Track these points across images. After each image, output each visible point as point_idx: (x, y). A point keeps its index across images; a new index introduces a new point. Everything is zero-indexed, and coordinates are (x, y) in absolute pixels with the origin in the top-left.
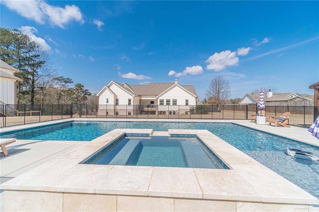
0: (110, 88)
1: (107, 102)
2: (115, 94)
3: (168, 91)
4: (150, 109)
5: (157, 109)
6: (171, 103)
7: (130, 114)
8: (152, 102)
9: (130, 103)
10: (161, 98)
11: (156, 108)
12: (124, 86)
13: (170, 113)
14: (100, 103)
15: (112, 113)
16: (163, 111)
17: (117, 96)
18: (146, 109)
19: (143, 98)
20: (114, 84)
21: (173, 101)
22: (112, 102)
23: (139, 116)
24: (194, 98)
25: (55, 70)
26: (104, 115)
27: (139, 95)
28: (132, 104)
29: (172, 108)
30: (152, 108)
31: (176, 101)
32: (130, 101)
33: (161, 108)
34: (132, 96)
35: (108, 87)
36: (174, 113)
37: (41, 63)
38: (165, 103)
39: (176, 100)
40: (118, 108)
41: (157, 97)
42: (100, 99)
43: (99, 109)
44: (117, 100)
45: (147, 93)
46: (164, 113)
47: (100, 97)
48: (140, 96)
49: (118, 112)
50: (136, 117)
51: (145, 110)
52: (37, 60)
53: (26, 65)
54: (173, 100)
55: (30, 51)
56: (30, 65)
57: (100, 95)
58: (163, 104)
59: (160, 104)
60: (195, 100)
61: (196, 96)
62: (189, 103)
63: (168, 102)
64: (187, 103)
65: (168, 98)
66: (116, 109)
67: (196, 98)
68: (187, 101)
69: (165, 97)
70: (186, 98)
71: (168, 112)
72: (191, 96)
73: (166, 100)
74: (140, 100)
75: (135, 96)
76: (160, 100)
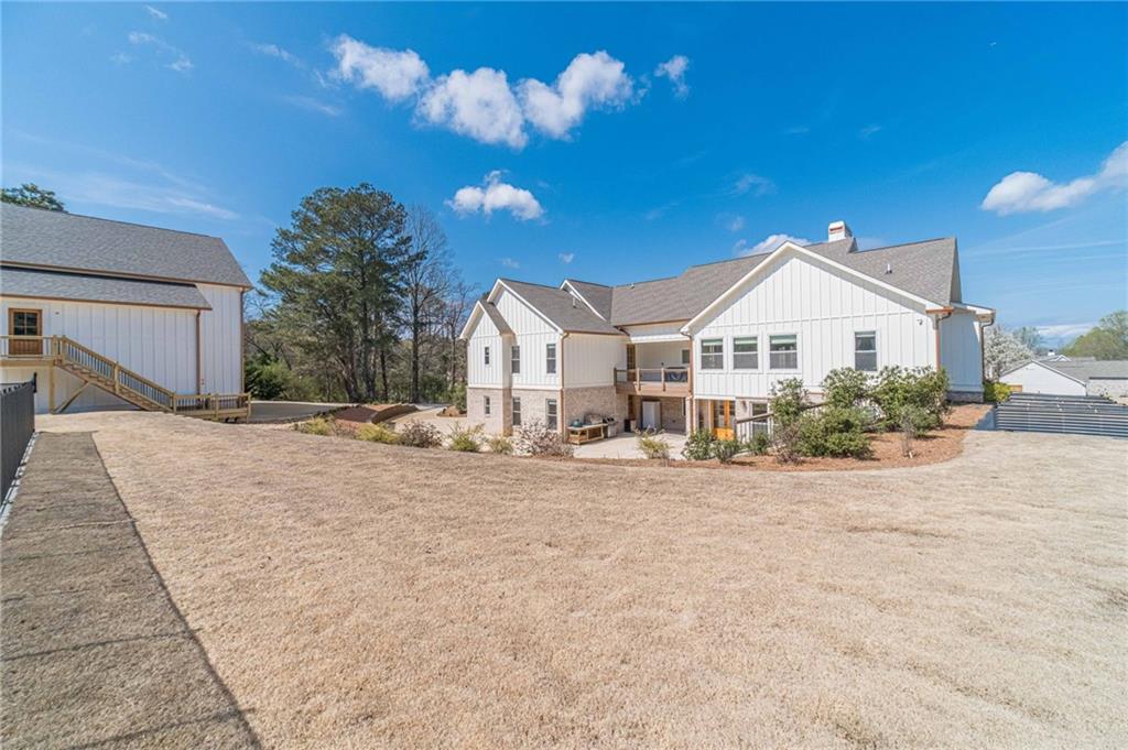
0: (497, 307)
1: (487, 361)
2: (502, 331)
3: (741, 293)
4: (658, 388)
5: (691, 391)
6: (764, 356)
7: (553, 409)
9: (554, 363)
10: (707, 333)
11: (686, 386)
12: (572, 293)
14: (471, 365)
15: (497, 402)
17: (514, 335)
18: (642, 388)
19: (634, 340)
20: (508, 291)
21: (773, 347)
22: (499, 361)
27: (616, 327)
28: (559, 365)
30: (667, 385)
31: (794, 346)
32: (551, 352)
33: (708, 385)
34: (557, 330)
35: (489, 303)
37: (421, 256)
38: (728, 357)
39: (795, 337)
40: (519, 381)
41: (685, 329)
42: (471, 350)
43: (470, 385)
44: (515, 352)
47: (471, 342)
48: (622, 329)
49: (519, 399)
51: (639, 394)
52: (410, 252)
54: (772, 338)
55: (398, 231)
57: (470, 334)
58: (719, 364)
59: (706, 364)
60: (934, 332)
61: (930, 306)
62: (885, 357)
63: (745, 353)
64: (869, 354)
65: (745, 333)
66: (514, 386)
67: (937, 321)
68: (865, 343)
69: (726, 327)
70: (864, 327)
71: (744, 403)
72: (896, 307)
73: (735, 339)
74: (631, 349)
75: (568, 332)
76: (703, 341)
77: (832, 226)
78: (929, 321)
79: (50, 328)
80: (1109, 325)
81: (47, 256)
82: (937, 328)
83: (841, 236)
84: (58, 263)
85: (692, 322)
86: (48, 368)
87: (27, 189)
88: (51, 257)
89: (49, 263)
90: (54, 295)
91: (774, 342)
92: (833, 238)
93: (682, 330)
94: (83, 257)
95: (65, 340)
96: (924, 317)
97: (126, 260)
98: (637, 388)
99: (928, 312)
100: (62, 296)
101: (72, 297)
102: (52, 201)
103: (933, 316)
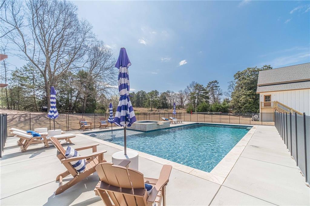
79: (273, 99)
81: (271, 81)
84: (274, 82)
86: (273, 110)
87: (264, 66)
88: (272, 81)
89: (272, 82)
90: (274, 90)
94: (280, 79)
95: (277, 102)
97: (293, 77)
100: (276, 90)
101: (279, 90)
102: (270, 68)
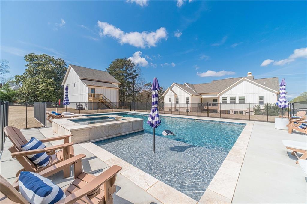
0: (172, 89)
1: (170, 101)
2: (175, 94)
3: (232, 87)
4: (210, 108)
6: (237, 101)
7: (188, 111)
8: (215, 100)
9: (188, 102)
10: (224, 96)
11: (218, 107)
13: (236, 112)
14: (165, 102)
15: (173, 110)
16: (228, 111)
17: (177, 95)
18: (206, 107)
19: (203, 97)
20: (175, 85)
21: (240, 99)
22: (173, 101)
23: (199, 114)
24: (273, 94)
25: (144, 79)
26: (168, 111)
27: (199, 94)
28: (190, 102)
29: (239, 107)
30: (213, 107)
31: (244, 99)
32: (188, 99)
33: (223, 107)
34: (190, 95)
35: (171, 88)
36: (241, 112)
37: (137, 75)
38: (228, 101)
39: (245, 97)
40: (178, 105)
41: (218, 95)
42: (165, 98)
43: (165, 106)
44: (177, 99)
45: (209, 91)
46: (228, 112)
47: (165, 97)
48: (200, 94)
49: (178, 109)
50: (196, 115)
51: (205, 109)
52: (135, 74)
53: (129, 78)
55: (131, 69)
56: (131, 78)
57: (165, 95)
58: (226, 103)
59: (223, 103)
60: (276, 97)
61: (276, 92)
62: (265, 102)
63: (233, 100)
64: (262, 101)
65: (233, 96)
66: (177, 107)
67: (277, 95)
68: (261, 99)
69: (228, 95)
70: (261, 95)
71: (232, 111)
72: (268, 92)
73: (230, 97)
74: (201, 99)
75: (193, 95)
76: (222, 98)
77: (248, 73)
78: (275, 95)
79: (96, 92)
80: (303, 95)
82: (277, 96)
83: (250, 75)
85: (220, 93)
90: (97, 86)
91: (240, 98)
92: (248, 76)
93: (217, 95)
95: (102, 95)
96: (274, 94)
98: (205, 107)
99: (276, 93)
101: (100, 86)
103: (276, 94)
